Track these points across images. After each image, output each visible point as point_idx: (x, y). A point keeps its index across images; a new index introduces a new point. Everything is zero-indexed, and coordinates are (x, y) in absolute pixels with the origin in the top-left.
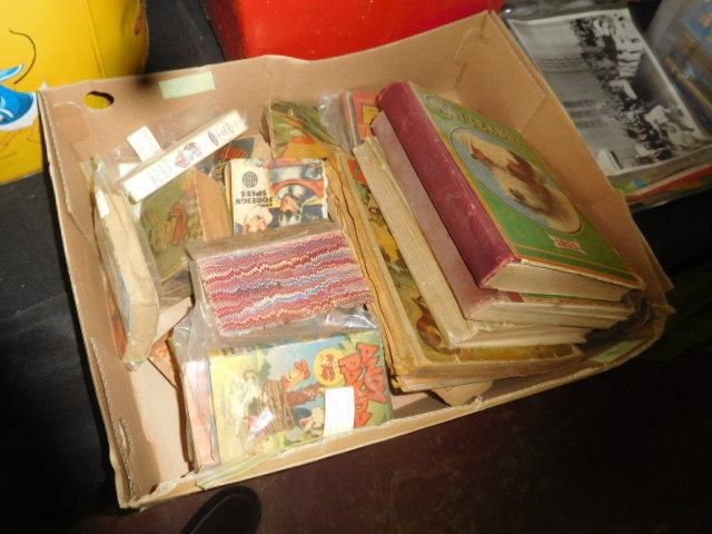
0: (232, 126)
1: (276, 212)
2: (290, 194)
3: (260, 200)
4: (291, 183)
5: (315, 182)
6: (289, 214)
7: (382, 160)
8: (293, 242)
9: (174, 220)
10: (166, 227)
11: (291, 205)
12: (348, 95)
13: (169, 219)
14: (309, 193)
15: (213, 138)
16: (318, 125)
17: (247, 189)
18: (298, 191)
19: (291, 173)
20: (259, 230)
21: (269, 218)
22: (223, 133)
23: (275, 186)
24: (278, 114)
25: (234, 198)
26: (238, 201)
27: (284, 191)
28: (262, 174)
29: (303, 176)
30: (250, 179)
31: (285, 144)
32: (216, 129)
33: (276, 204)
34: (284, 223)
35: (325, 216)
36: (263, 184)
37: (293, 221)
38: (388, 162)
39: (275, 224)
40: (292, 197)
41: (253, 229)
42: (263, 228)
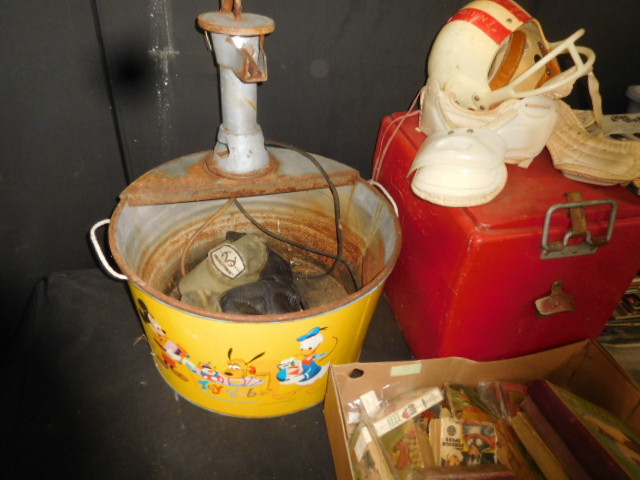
0: (435, 396)
1: (465, 454)
2: (474, 443)
3: (456, 445)
4: (475, 437)
5: (489, 438)
6: (473, 457)
7: (532, 429)
8: (483, 475)
9: (398, 452)
10: (392, 456)
11: (474, 451)
12: (498, 384)
13: (395, 450)
14: (486, 445)
15: (424, 403)
16: (479, 401)
17: (449, 437)
18: (479, 442)
19: (475, 430)
20: (455, 465)
21: (461, 458)
22: (430, 400)
23: (466, 436)
24: (454, 391)
25: (441, 442)
26: (444, 444)
27: (470, 441)
28: (458, 428)
29: (482, 432)
30: (451, 430)
31: (460, 411)
32: (426, 397)
33: (466, 449)
34: (470, 463)
35: (496, 461)
36: (458, 435)
37: (475, 462)
38: (537, 431)
39: (464, 463)
40: (476, 446)
41: (452, 464)
42: (458, 464)
